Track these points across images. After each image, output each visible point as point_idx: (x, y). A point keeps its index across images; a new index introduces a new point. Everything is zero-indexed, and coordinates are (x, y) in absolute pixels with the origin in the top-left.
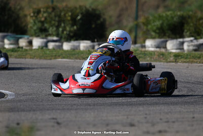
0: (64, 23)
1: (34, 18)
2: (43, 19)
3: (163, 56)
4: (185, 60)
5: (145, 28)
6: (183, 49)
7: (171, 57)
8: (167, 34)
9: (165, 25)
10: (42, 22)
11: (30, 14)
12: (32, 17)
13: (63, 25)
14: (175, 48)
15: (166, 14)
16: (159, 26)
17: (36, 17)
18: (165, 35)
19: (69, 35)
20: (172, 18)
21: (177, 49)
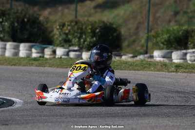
1: (60, 30)
2: (67, 31)
3: (165, 67)
4: (184, 70)
5: (155, 39)
6: (186, 59)
7: (172, 67)
8: (174, 46)
9: (172, 38)
10: (67, 34)
11: (56, 27)
12: (58, 29)
13: (84, 36)
14: (179, 58)
15: (173, 29)
16: (167, 39)
17: (61, 29)
18: (171, 47)
19: (89, 45)
20: (178, 32)
21: (180, 59)
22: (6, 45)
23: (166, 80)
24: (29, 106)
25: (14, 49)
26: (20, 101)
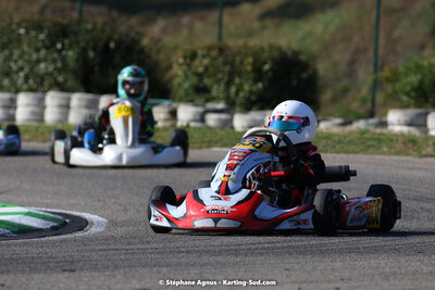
0: (240, 77)
1: (185, 67)
2: (201, 70)
3: (413, 145)
7: (428, 145)
8: (431, 100)
9: (427, 81)
10: (200, 76)
11: (177, 61)
12: (181, 65)
13: (237, 80)
15: (430, 63)
16: (416, 84)
17: (188, 65)
18: (426, 101)
19: (248, 99)
22: (69, 99)
23: (414, 173)
24: (119, 231)
25: (88, 107)
26: (100, 219)
